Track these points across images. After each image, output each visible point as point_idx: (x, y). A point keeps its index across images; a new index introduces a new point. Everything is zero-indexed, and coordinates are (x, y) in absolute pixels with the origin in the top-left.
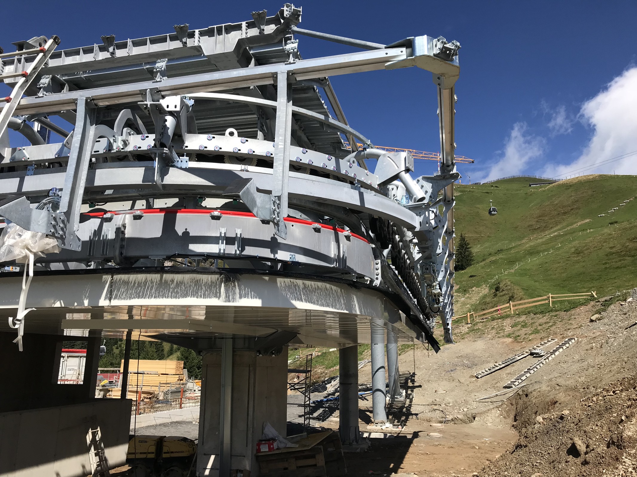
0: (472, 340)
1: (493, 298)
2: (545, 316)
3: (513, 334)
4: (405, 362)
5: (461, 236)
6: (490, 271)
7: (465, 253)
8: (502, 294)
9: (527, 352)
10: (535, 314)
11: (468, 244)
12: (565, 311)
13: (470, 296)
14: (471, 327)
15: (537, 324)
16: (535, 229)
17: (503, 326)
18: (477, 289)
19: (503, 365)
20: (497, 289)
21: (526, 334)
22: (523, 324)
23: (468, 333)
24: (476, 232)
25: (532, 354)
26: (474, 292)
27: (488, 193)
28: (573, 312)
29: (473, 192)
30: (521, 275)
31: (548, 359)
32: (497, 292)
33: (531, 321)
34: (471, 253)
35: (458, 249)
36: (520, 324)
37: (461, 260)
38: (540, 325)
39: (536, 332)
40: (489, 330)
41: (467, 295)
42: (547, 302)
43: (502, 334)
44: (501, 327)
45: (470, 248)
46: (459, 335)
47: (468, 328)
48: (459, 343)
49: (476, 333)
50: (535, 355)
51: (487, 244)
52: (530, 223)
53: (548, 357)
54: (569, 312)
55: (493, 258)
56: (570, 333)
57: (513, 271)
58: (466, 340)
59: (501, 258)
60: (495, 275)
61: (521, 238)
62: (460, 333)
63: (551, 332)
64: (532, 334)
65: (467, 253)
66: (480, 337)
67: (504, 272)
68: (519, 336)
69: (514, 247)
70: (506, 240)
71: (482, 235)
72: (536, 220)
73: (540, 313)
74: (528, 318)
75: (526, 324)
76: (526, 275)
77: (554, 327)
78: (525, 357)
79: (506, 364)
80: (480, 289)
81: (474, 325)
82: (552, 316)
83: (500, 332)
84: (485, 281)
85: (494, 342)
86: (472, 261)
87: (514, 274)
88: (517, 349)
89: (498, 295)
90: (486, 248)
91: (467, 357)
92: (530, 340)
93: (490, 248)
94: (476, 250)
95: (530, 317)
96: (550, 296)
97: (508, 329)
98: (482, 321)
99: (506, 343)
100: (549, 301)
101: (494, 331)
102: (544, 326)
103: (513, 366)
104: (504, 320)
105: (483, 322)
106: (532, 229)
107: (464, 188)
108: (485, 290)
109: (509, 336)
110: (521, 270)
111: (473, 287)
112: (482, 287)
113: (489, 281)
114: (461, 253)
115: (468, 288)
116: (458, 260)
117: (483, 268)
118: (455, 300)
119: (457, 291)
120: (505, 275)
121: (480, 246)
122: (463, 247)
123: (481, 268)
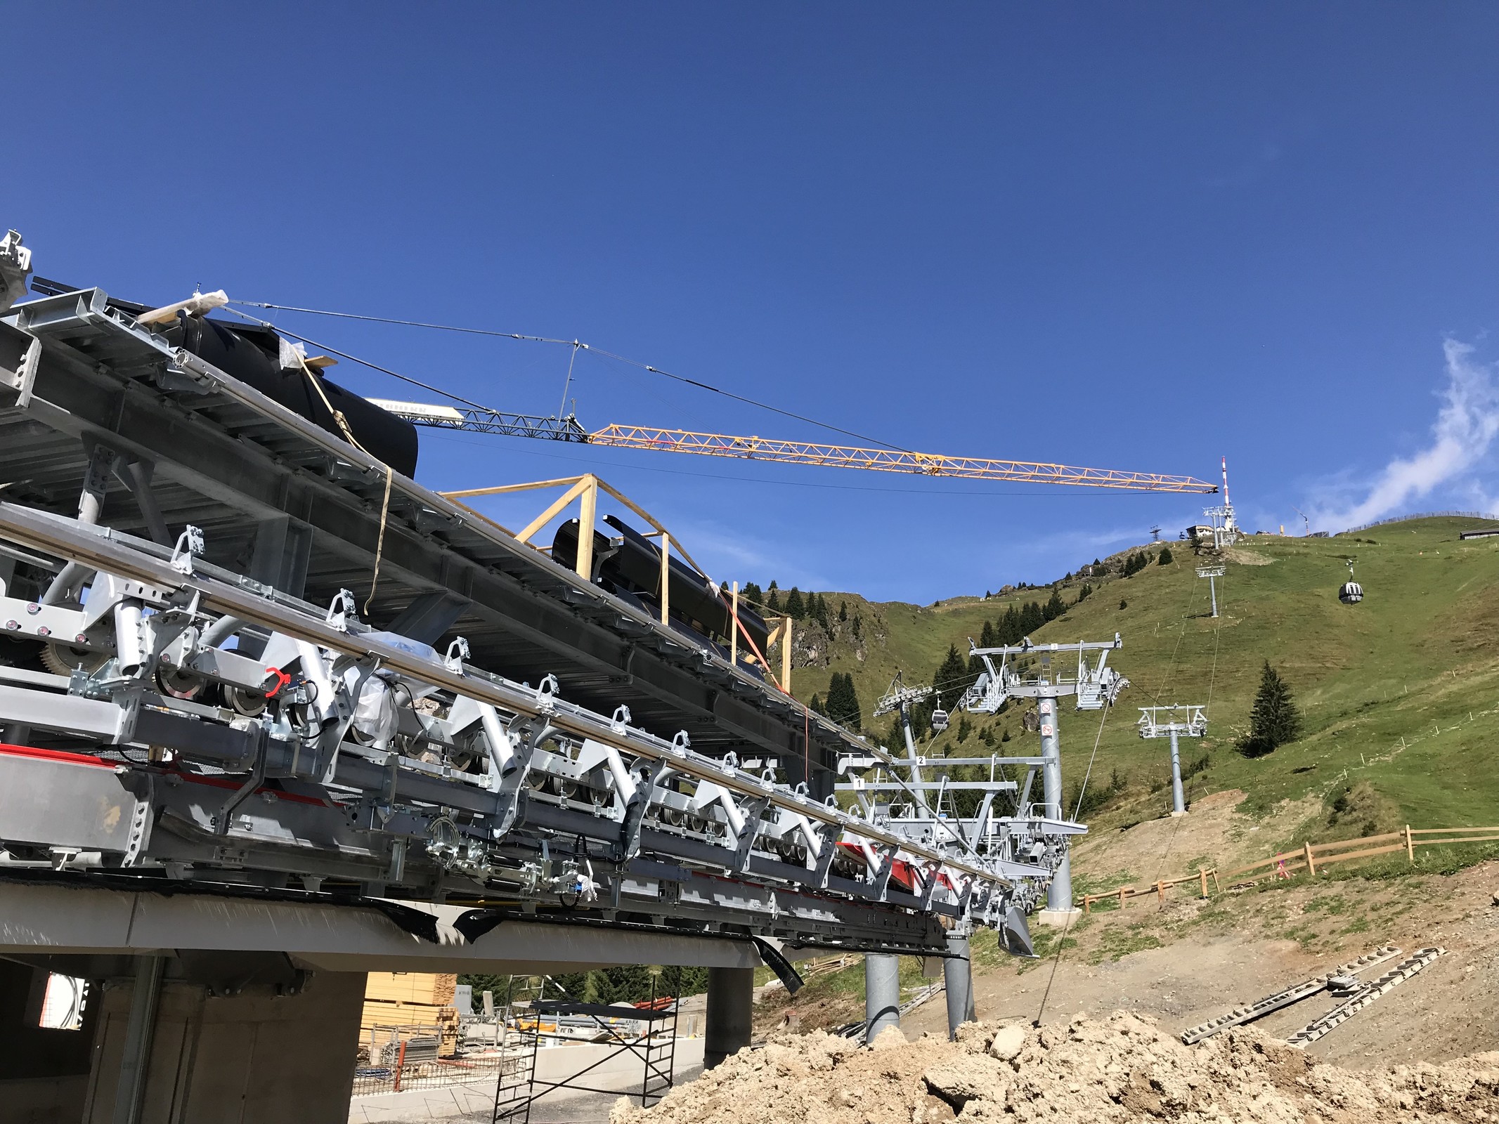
0: (1203, 942)
1: (1328, 829)
2: (1391, 885)
3: (1303, 929)
4: (1026, 992)
5: (1267, 667)
6: (1331, 758)
7: (1276, 711)
8: (1349, 818)
9: (1319, 981)
10: (1368, 879)
11: (1285, 687)
12: (1442, 874)
13: (1273, 821)
14: (1208, 905)
15: (1367, 905)
16: (1471, 649)
17: (1282, 907)
18: (1293, 803)
19: (1255, 1014)
20: (1340, 805)
21: (1332, 932)
22: (1333, 904)
23: (1195, 923)
24: (1313, 658)
25: (1331, 986)
26: (1284, 812)
27: (1344, 557)
28: (1462, 876)
29: (1306, 555)
30: (1410, 770)
31: (1361, 1002)
32: (1340, 814)
33: (1356, 897)
34: (1291, 710)
35: (1261, 701)
36: (1327, 904)
37: (1268, 728)
38: (1373, 909)
39: (1360, 926)
40: (1250, 915)
41: (1267, 819)
42: (1400, 846)
43: (1277, 929)
44: (1278, 911)
45: (1290, 696)
46: (1174, 926)
47: (1199, 909)
48: (1170, 948)
49: (1215, 924)
50: (1336, 991)
51: (1339, 688)
52: (1457, 633)
53: (1363, 997)
54: (1453, 877)
55: (1342, 725)
56: (1435, 935)
57: (1389, 759)
58: (1188, 939)
59: (1363, 726)
60: (1340, 769)
61: (1431, 672)
62: (1178, 921)
63: (1395, 928)
64: (1348, 931)
65: (1281, 712)
66: (1223, 935)
67: (1367, 760)
68: (1314, 936)
69: (1406, 697)
70: (1390, 678)
71: (1328, 665)
72: (1474, 624)
73: (1382, 876)
74: (1350, 889)
75: (1341, 905)
76: (1423, 768)
77: (1406, 916)
78: (1313, 994)
79: (1262, 1010)
80: (1299, 803)
81: (1216, 901)
82: (1410, 885)
83: (1272, 922)
84: (1316, 785)
85: (1251, 948)
86: (1297, 731)
87: (1393, 768)
88: (1300, 970)
89: (1341, 821)
90: (1338, 696)
91: (1175, 986)
92: (1337, 949)
93: (1347, 697)
94: (1306, 702)
95: (1355, 886)
96: (1409, 832)
97: (1295, 916)
98: (1237, 891)
99: (1278, 954)
100: (1407, 846)
101: (1259, 920)
102: (1382, 912)
103: (1280, 1016)
104: (1288, 891)
105: (1238, 894)
106: (1464, 650)
107: (1284, 545)
108: (1313, 807)
109: (1290, 935)
110: (1413, 755)
111: (1283, 799)
112: (1304, 799)
113: (1326, 783)
114: (1265, 711)
115: (1271, 801)
116: (1260, 727)
117: (1315, 750)
118: (1234, 832)
119: (1241, 808)
120: (1368, 769)
121: (1323, 693)
122: (1272, 695)
123: (1310, 750)
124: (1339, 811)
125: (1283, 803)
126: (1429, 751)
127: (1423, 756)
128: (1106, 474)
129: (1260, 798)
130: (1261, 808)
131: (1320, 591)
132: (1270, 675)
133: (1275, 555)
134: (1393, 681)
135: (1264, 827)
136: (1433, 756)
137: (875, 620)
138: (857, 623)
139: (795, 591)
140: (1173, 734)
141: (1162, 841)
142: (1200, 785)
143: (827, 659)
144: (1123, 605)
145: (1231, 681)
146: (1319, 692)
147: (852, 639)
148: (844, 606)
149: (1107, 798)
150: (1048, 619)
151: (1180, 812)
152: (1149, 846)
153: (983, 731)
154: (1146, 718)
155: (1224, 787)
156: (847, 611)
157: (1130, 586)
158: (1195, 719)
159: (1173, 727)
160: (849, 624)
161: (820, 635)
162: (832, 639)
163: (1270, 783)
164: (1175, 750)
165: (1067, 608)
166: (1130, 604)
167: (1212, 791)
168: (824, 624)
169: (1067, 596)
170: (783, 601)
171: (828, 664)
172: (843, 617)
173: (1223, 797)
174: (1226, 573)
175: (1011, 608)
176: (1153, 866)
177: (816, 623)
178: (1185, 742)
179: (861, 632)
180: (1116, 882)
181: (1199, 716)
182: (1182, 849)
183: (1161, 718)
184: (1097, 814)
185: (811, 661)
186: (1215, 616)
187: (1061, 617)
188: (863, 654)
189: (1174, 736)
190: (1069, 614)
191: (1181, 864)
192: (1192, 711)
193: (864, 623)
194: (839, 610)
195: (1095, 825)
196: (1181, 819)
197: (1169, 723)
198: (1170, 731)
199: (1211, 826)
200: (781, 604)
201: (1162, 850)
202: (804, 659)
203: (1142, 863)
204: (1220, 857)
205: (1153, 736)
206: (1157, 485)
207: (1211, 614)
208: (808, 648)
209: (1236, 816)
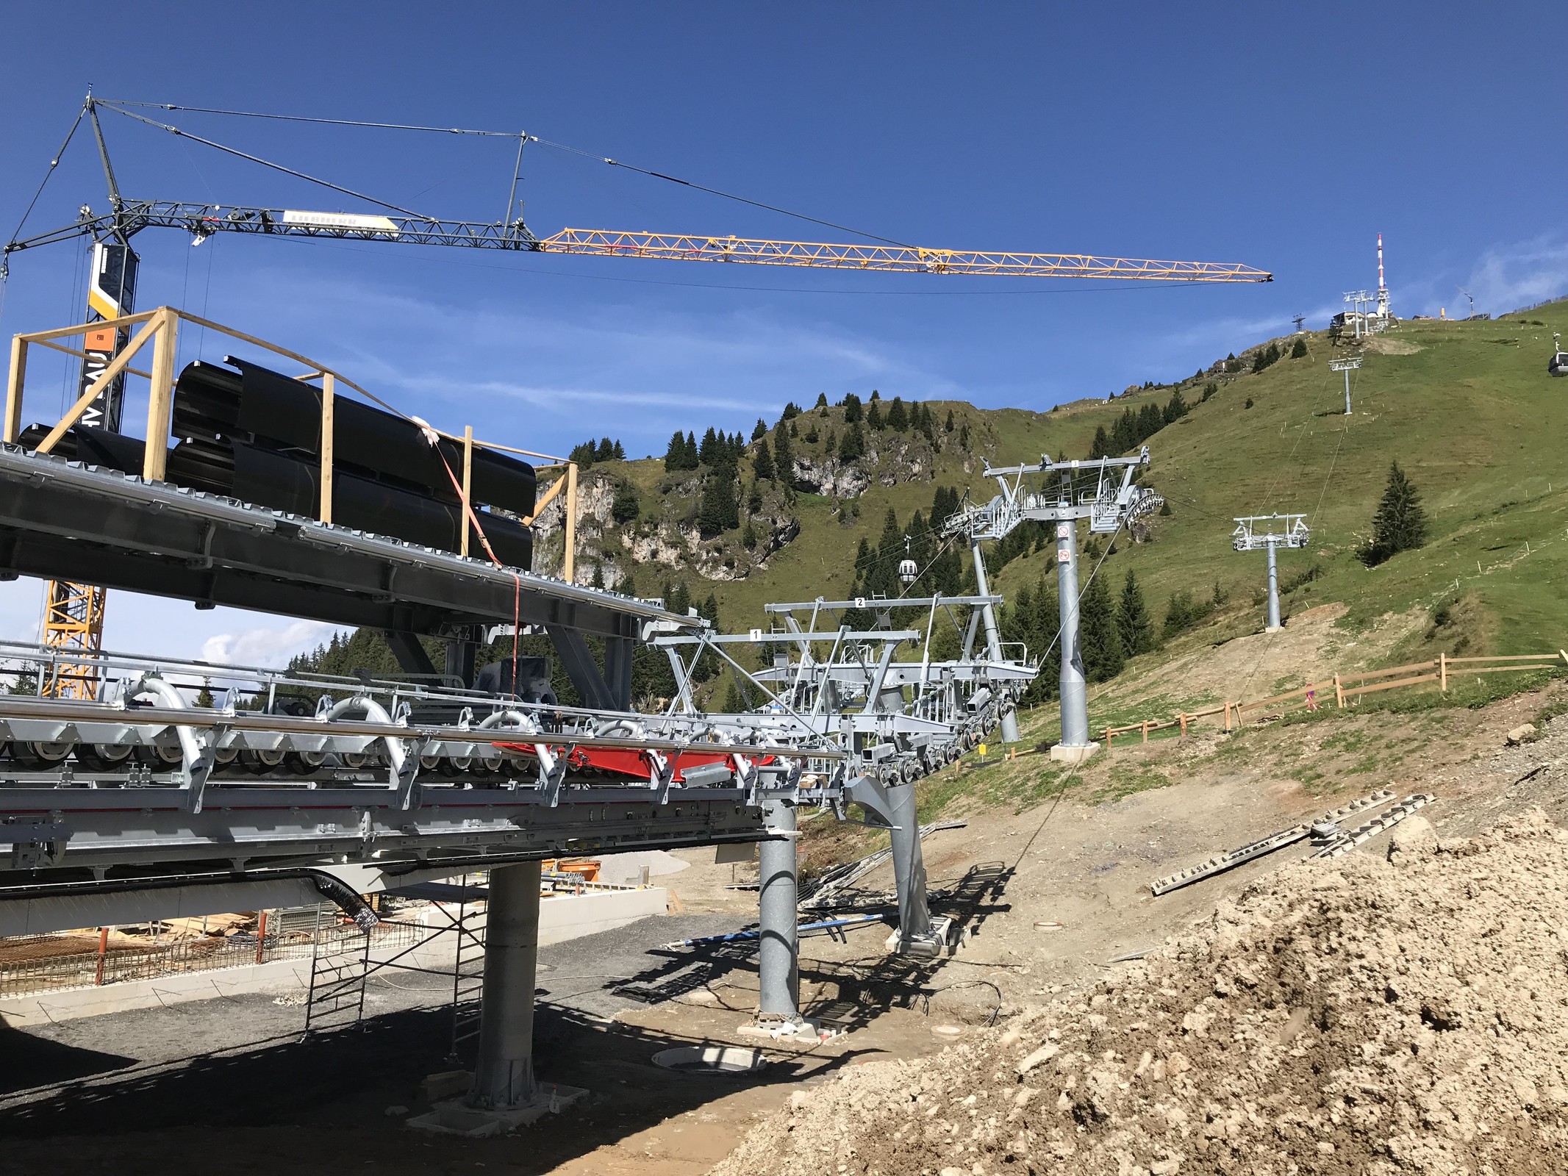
0: (1210, 781)
1: (1424, 644)
2: (1414, 719)
3: (1311, 769)
5: (1394, 469)
6: (1447, 567)
7: (1402, 516)
8: (1448, 632)
9: (1304, 827)
10: (1394, 712)
11: (1413, 490)
12: (1470, 707)
13: (1372, 636)
14: (1228, 740)
15: (1384, 741)
17: (1300, 743)
18: (1396, 616)
19: (1230, 863)
20: (1441, 618)
21: (1338, 772)
22: (1352, 740)
23: (1209, 760)
24: (1454, 455)
25: (1313, 834)
26: (1386, 626)
27: (1505, 342)
28: (1491, 710)
29: (1459, 341)
31: (1330, 854)
32: (1441, 628)
33: (1376, 732)
34: (1419, 513)
35: (1385, 505)
36: (1345, 740)
37: (1392, 534)
38: (1388, 747)
39: (1368, 766)
40: (1267, 751)
41: (1366, 634)
42: (1433, 677)
43: (1288, 767)
44: (1295, 747)
45: (1419, 500)
46: (1187, 763)
47: (1217, 745)
48: (1176, 788)
49: (1229, 761)
50: (1316, 839)
51: (1480, 488)
53: (1333, 850)
54: (1480, 711)
55: (1465, 530)
56: (1433, 779)
57: (1508, 566)
58: (1197, 778)
59: (1488, 530)
60: (1451, 579)
62: (1192, 758)
63: (1401, 768)
64: (1354, 771)
65: (1408, 516)
66: (1233, 773)
67: (1484, 568)
68: (1319, 776)
69: (1549, 495)
70: (1536, 475)
71: (1470, 463)
73: (1408, 709)
74: (1373, 723)
75: (1359, 741)
76: (1543, 576)
77: (1417, 755)
78: (1295, 842)
79: (1238, 860)
80: (1403, 616)
81: (1237, 736)
82: (1433, 720)
83: (1285, 760)
84: (1424, 596)
85: (1254, 789)
86: (1424, 536)
87: (1510, 576)
88: (1293, 814)
89: (1439, 636)
90: (1476, 497)
91: (1163, 831)
92: (1335, 792)
93: (1487, 497)
94: (1436, 505)
95: (1379, 720)
96: (1444, 660)
97: (1309, 753)
98: (1261, 725)
99: (1279, 796)
100: (1440, 676)
101: (1273, 758)
102: (1395, 750)
103: (1255, 865)
104: (1311, 725)
105: (1261, 729)
107: (1439, 331)
108: (1419, 620)
109: (1296, 775)
110: (1535, 562)
111: (1386, 612)
112: (1409, 612)
113: (1435, 594)
114: (1390, 516)
115: (1373, 615)
116: (1382, 533)
117: (1432, 558)
118: (1328, 648)
119: (1340, 623)
120: (1484, 578)
121: (1461, 494)
122: (1398, 498)
123: (1426, 558)
124: (1440, 625)
125: (1386, 617)
126: (1554, 557)
127: (1546, 562)
128: (1141, 265)
129: (1362, 611)
130: (1361, 622)
131: (1471, 381)
132: (1397, 476)
133: (1424, 342)
134: (1540, 479)
135: (1362, 643)
136: (1557, 562)
137: (986, 430)
138: (965, 433)
139: (897, 400)
140: (1271, 545)
141: (1251, 658)
142: (1302, 598)
143: (932, 473)
144: (1249, 404)
145: (1360, 484)
146: (1456, 493)
147: (960, 450)
148: (951, 416)
149: (1206, 613)
150: (1168, 420)
151: (1275, 627)
152: (1237, 664)
153: (1089, 543)
154: (1242, 529)
155: (1327, 600)
156: (954, 420)
157: (1258, 383)
158: (1296, 528)
159: (1270, 538)
160: (957, 434)
161: (924, 448)
162: (937, 451)
163: (1376, 595)
164: (1272, 562)
165: (1189, 409)
166: (1257, 403)
167: (1314, 605)
168: (929, 435)
169: (1191, 396)
170: (884, 412)
171: (933, 477)
172: (950, 427)
173: (1323, 610)
174: (1362, 366)
175: (1128, 411)
176: (1238, 685)
177: (920, 434)
178: (1282, 554)
179: (969, 442)
181: (1299, 526)
182: (1271, 666)
183: (1257, 529)
184: (1193, 630)
185: (915, 475)
186: (1349, 413)
187: (1182, 419)
188: (971, 466)
189: (1272, 547)
190: (1191, 415)
191: (1269, 682)
192: (1293, 522)
193: (973, 433)
194: (946, 419)
195: (1188, 642)
196: (1275, 635)
197: (1266, 534)
198: (1267, 542)
199: (1307, 642)
200: (882, 416)
201: (1250, 668)
202: (907, 474)
203: (1227, 682)
204: (1310, 675)
205: (1249, 548)
206: (1202, 275)
207: (1345, 411)
208: (912, 461)
209: (1334, 631)
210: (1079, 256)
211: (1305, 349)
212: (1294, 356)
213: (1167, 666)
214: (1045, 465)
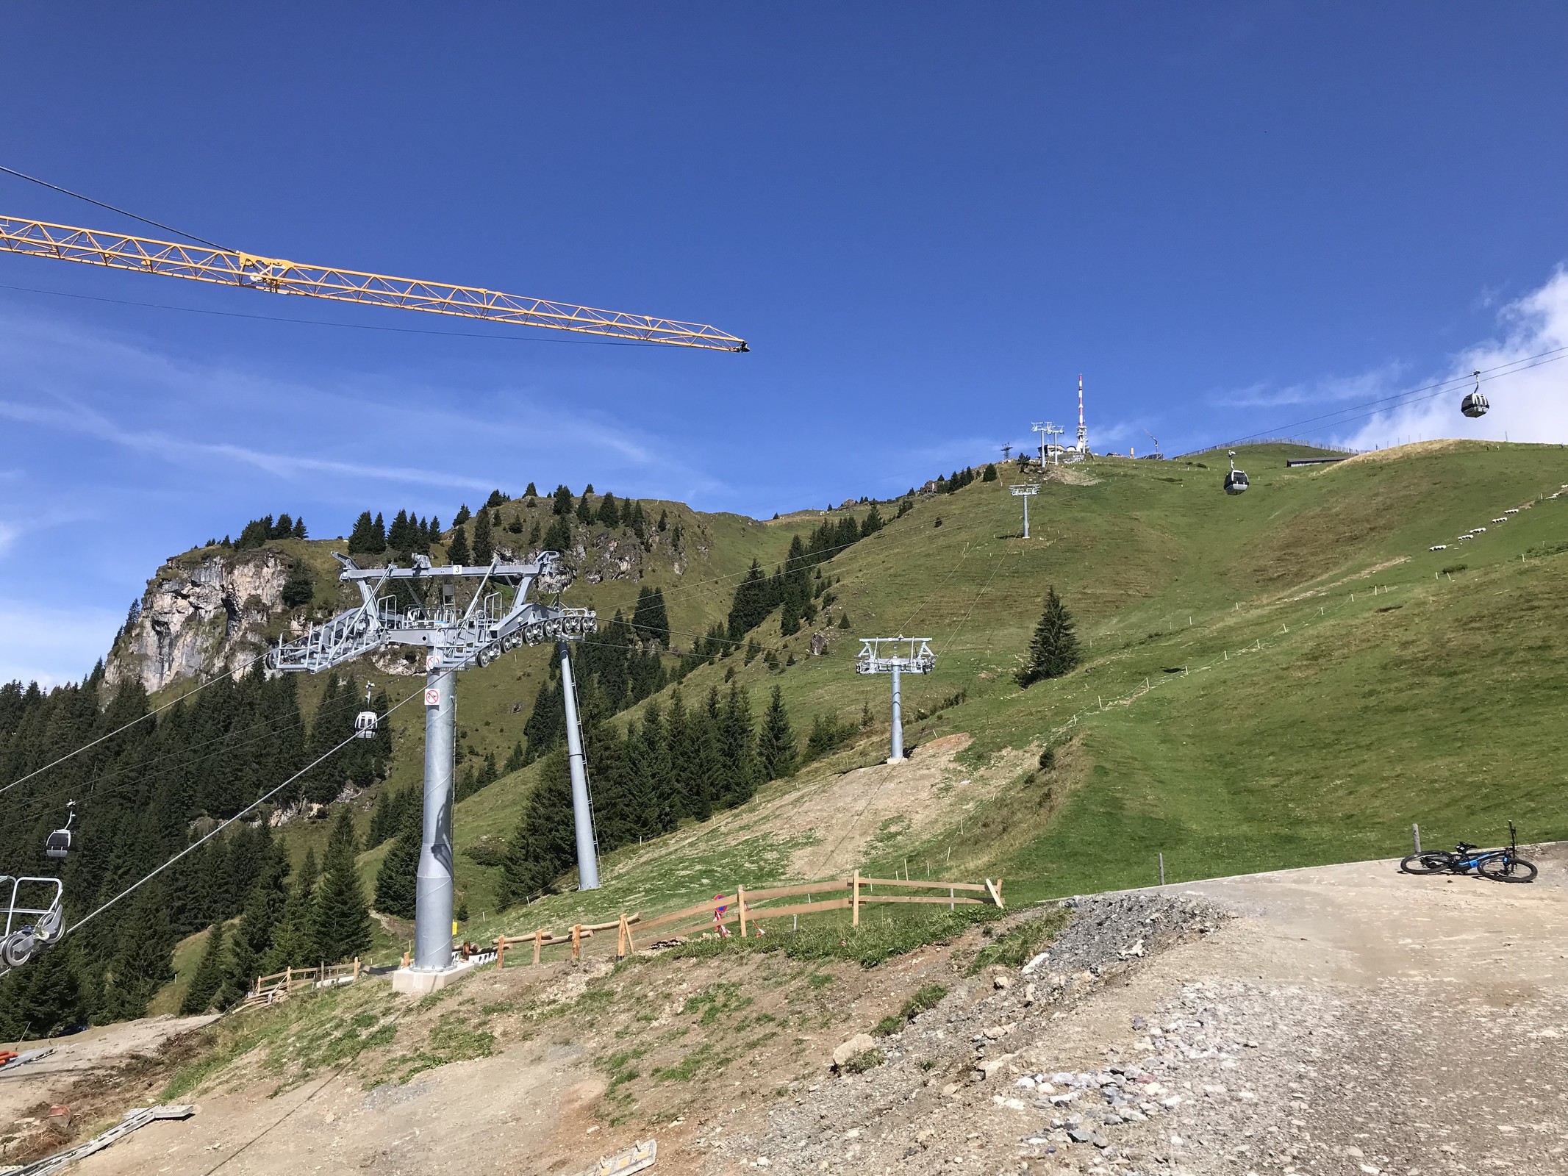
0: (537, 1053)
1: (1023, 790)
2: (798, 974)
3: (639, 1055)
5: (1051, 594)
6: (1073, 700)
7: (1056, 642)
8: (1044, 778)
10: (790, 956)
11: (1067, 616)
12: (866, 962)
13: (988, 774)
14: (604, 976)
15: (744, 1014)
16: (1271, 579)
17: (669, 995)
18: (1014, 753)
20: (1047, 760)
21: (656, 1072)
22: (720, 1001)
23: (562, 1011)
24: (1116, 584)
26: (1002, 763)
27: (1171, 480)
28: (883, 972)
29: (1133, 477)
30: (1142, 717)
32: (1042, 772)
33: (751, 991)
34: (1071, 639)
35: (1041, 630)
36: (713, 1000)
37: (1048, 660)
38: (739, 1027)
39: (692, 1066)
41: (982, 771)
42: (845, 903)
44: (659, 1003)
45: (1072, 626)
46: (538, 1012)
47: (588, 983)
48: (490, 1061)
49: (580, 1017)
51: (1135, 617)
52: (1261, 562)
54: (871, 972)
57: (1126, 703)
58: (526, 1045)
59: (1119, 663)
60: (1072, 715)
61: (1225, 603)
62: (548, 1004)
64: (673, 1073)
65: (1063, 641)
68: (633, 1075)
69: (1189, 628)
70: (1186, 607)
71: (1130, 592)
72: (1278, 554)
74: (759, 973)
75: (724, 1006)
76: (1155, 715)
80: (1021, 753)
81: (618, 970)
82: (816, 980)
87: (1124, 715)
89: (1037, 781)
90: (1131, 626)
92: (623, 1118)
93: (1140, 627)
94: (1085, 634)
95: (767, 967)
97: (663, 1019)
99: (569, 1108)
100: (852, 902)
101: (623, 1021)
106: (1264, 580)
107: (1114, 466)
110: (1152, 700)
111: (1005, 747)
112: (1027, 748)
113: (1054, 730)
114: (1045, 641)
115: (992, 750)
116: (1038, 658)
117: (1063, 689)
118: (943, 785)
119: (960, 758)
120: (1104, 716)
121: (1119, 622)
122: (1053, 624)
123: (1060, 689)
124: (1043, 768)
125: (1004, 752)
126: (1169, 696)
127: (1161, 701)
128: (569, 310)
129: (983, 745)
130: (980, 757)
131: (1138, 514)
132: (1053, 602)
133: (1101, 475)
134: (1190, 611)
135: (976, 781)
136: (1170, 702)
137: (699, 531)
138: (677, 533)
139: (609, 496)
140: (896, 669)
141: (865, 793)
142: (933, 726)
143: (641, 572)
144: (938, 524)
145: (1029, 607)
146: (1115, 620)
147: (671, 550)
148: (664, 515)
149: (850, 735)
150: (865, 534)
151: (897, 758)
152: (849, 800)
153: (769, 653)
154: (867, 651)
155: (957, 729)
156: (667, 520)
157: (950, 503)
158: (921, 653)
159: (896, 661)
160: (669, 533)
161: (634, 546)
162: (648, 550)
163: (1001, 727)
164: (897, 688)
165: (885, 524)
166: (946, 522)
167: (944, 734)
168: (640, 534)
169: (885, 514)
170: (594, 507)
171: (641, 577)
172: (662, 527)
173: (949, 742)
174: (1040, 491)
176: (844, 824)
177: (630, 532)
178: (906, 677)
179: (681, 543)
180: (797, 845)
181: (925, 651)
182: (880, 804)
183: (882, 651)
184: (834, 754)
185: (623, 573)
186: (1027, 537)
187: (876, 534)
188: (681, 567)
189: (896, 671)
190: (885, 530)
191: (875, 823)
192: (918, 644)
193: (687, 534)
194: (659, 518)
195: (820, 768)
196: (894, 768)
197: (891, 658)
198: (892, 666)
199: (923, 777)
200: (592, 511)
201: (860, 805)
202: (614, 571)
203: (834, 821)
204: (918, 816)
205: (872, 671)
206: (656, 334)
207: (1023, 535)
208: (620, 559)
209: (952, 766)
210: (482, 290)
211: (995, 473)
212: (985, 480)
213: (787, 796)
214: (419, 569)
